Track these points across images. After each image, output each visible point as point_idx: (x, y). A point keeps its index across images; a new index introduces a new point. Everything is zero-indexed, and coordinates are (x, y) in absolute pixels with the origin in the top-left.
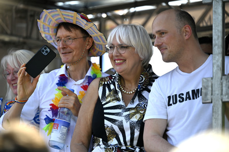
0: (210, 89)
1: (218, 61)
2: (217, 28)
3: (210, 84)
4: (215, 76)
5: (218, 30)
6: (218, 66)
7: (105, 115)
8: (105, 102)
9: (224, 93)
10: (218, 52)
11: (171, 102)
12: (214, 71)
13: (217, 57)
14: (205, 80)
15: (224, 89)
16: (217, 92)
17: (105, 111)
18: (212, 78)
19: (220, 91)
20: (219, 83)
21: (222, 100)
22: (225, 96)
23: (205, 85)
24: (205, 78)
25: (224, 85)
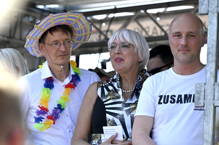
0: (203, 93)
1: (211, 68)
2: (211, 37)
3: (203, 89)
4: (208, 82)
5: (213, 40)
6: (211, 73)
7: (107, 110)
8: (105, 100)
9: (216, 98)
10: (211, 60)
11: (162, 101)
12: (208, 77)
13: (211, 65)
14: (198, 85)
15: (216, 94)
16: (209, 97)
17: (106, 107)
18: (205, 84)
19: (213, 96)
20: (212, 88)
21: (214, 105)
22: (217, 101)
23: (198, 90)
24: (198, 84)
25: (216, 91)
